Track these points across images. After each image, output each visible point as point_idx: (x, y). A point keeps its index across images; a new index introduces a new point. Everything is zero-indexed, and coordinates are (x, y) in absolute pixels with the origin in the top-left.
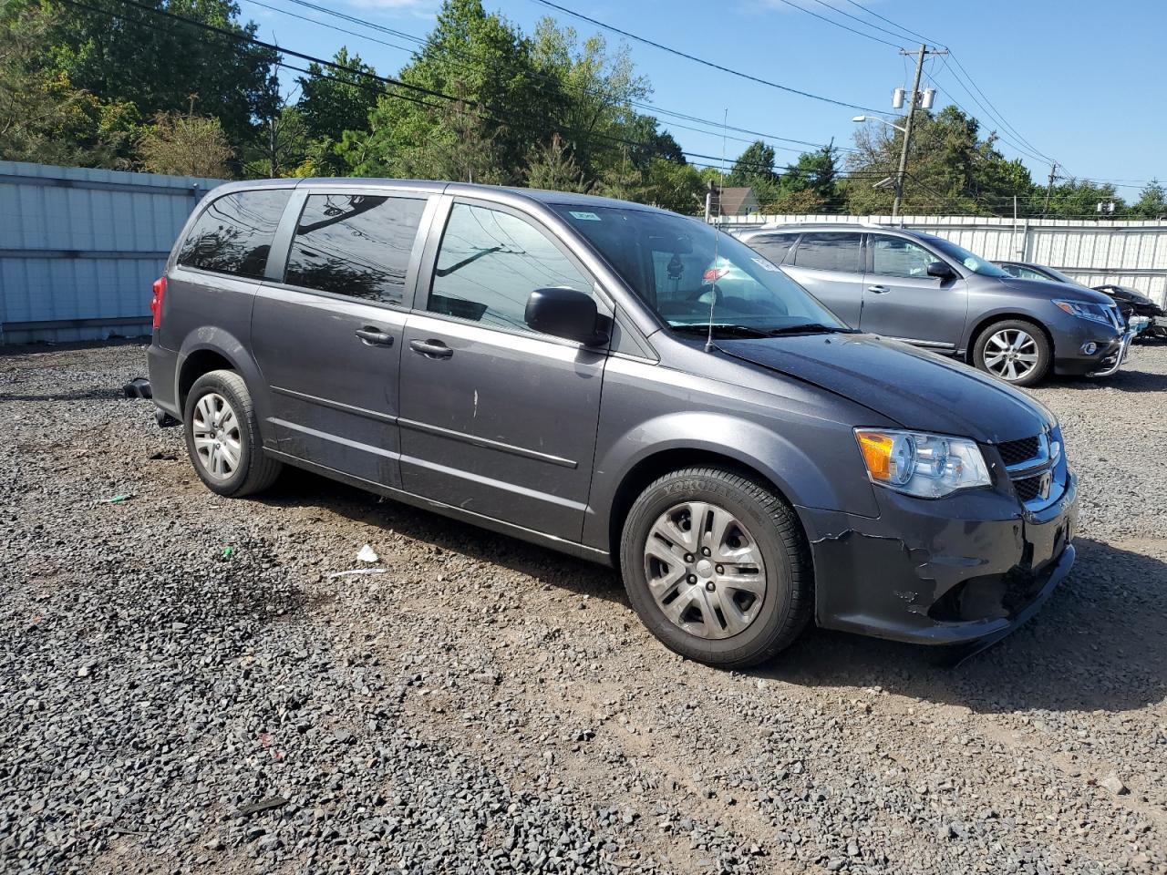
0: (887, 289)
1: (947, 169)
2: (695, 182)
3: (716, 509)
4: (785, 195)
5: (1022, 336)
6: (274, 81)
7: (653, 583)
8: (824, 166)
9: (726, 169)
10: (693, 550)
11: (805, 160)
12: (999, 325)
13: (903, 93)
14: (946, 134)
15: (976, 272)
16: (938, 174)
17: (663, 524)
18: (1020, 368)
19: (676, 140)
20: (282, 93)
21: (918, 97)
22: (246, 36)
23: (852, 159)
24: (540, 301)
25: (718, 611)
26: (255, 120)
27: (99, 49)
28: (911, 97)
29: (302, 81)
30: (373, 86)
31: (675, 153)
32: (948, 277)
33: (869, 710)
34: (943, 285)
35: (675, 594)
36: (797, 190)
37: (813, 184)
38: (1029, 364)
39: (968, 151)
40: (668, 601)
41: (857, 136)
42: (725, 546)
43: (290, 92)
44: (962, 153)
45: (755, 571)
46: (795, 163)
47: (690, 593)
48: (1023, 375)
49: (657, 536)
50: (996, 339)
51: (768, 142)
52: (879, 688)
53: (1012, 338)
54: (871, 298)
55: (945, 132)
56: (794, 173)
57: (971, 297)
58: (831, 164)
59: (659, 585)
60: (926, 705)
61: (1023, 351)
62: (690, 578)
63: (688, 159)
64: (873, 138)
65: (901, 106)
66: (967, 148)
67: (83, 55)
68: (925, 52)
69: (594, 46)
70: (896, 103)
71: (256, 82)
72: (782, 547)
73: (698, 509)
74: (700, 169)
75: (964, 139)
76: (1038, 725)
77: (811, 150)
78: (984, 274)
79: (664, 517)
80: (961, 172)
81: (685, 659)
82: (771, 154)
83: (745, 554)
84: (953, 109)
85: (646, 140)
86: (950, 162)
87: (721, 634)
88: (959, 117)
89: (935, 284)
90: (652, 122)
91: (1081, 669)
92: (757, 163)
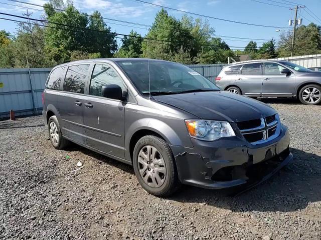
0: (270, 78)
1: (312, 42)
2: (231, 55)
3: (153, 147)
4: (259, 55)
5: (314, 89)
6: (116, 41)
7: (140, 171)
8: (271, 46)
9: (242, 50)
10: (149, 160)
11: (264, 45)
12: (306, 86)
13: (292, 21)
14: (310, 32)
15: (299, 71)
16: (309, 44)
17: (142, 153)
18: (315, 99)
19: (226, 43)
20: (118, 44)
21: (297, 21)
22: (108, 31)
23: (280, 42)
24: (106, 88)
25: (156, 179)
26: (112, 52)
27: (72, 39)
28: (294, 22)
29: (123, 40)
30: (140, 39)
31: (227, 48)
32: (288, 73)
33: (196, 211)
34: (287, 76)
35: (146, 174)
36: (262, 53)
37: (267, 51)
38: (318, 98)
39: (318, 36)
40: (144, 176)
41: (281, 36)
42: (156, 159)
43: (120, 44)
44: (316, 36)
45: (163, 166)
46: (262, 46)
47: (149, 173)
48: (316, 101)
49: (140, 156)
50: (306, 91)
51: (254, 41)
52: (205, 203)
53: (311, 90)
54: (264, 82)
55: (310, 31)
56: (261, 49)
57: (296, 78)
58: (273, 45)
59: (142, 171)
60: (218, 209)
61: (315, 94)
62: (149, 169)
63: (231, 48)
64: (286, 36)
65: (291, 25)
66: (318, 35)
67: (69, 41)
68: (298, 8)
69: (198, 21)
70: (289, 24)
71: (111, 42)
72: (169, 159)
73: (149, 147)
74: (234, 51)
75: (317, 32)
76: (252, 216)
77: (266, 42)
78: (302, 71)
79: (141, 150)
80: (316, 42)
81: (149, 194)
82: (256, 44)
83: (160, 161)
84: (312, 24)
85: (218, 44)
86: (312, 40)
87: (157, 186)
88: (315, 26)
89: (285, 76)
90: (219, 39)
91: (278, 197)
92: (252, 47)
